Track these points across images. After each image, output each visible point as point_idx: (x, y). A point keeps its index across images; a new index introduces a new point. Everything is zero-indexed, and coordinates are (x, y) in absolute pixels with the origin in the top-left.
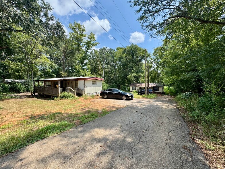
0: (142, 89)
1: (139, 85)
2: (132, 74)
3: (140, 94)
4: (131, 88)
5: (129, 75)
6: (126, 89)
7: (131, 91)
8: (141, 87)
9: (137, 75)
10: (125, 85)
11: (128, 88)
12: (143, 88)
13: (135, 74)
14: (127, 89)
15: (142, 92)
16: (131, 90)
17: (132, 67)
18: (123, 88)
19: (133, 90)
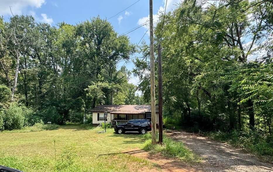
0: (121, 119)
1: (114, 110)
2: (100, 84)
3: (120, 131)
4: (95, 116)
5: (91, 85)
6: (82, 118)
7: (96, 125)
8: (118, 114)
9: (110, 87)
10: (79, 110)
11: (89, 116)
12: (122, 116)
13: (105, 85)
14: (86, 119)
15: (126, 125)
16: (95, 121)
17: (99, 69)
18: (77, 116)
19: (101, 122)
